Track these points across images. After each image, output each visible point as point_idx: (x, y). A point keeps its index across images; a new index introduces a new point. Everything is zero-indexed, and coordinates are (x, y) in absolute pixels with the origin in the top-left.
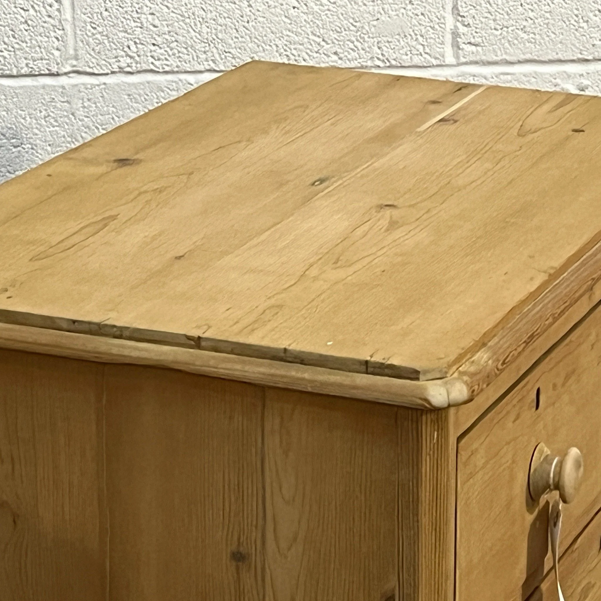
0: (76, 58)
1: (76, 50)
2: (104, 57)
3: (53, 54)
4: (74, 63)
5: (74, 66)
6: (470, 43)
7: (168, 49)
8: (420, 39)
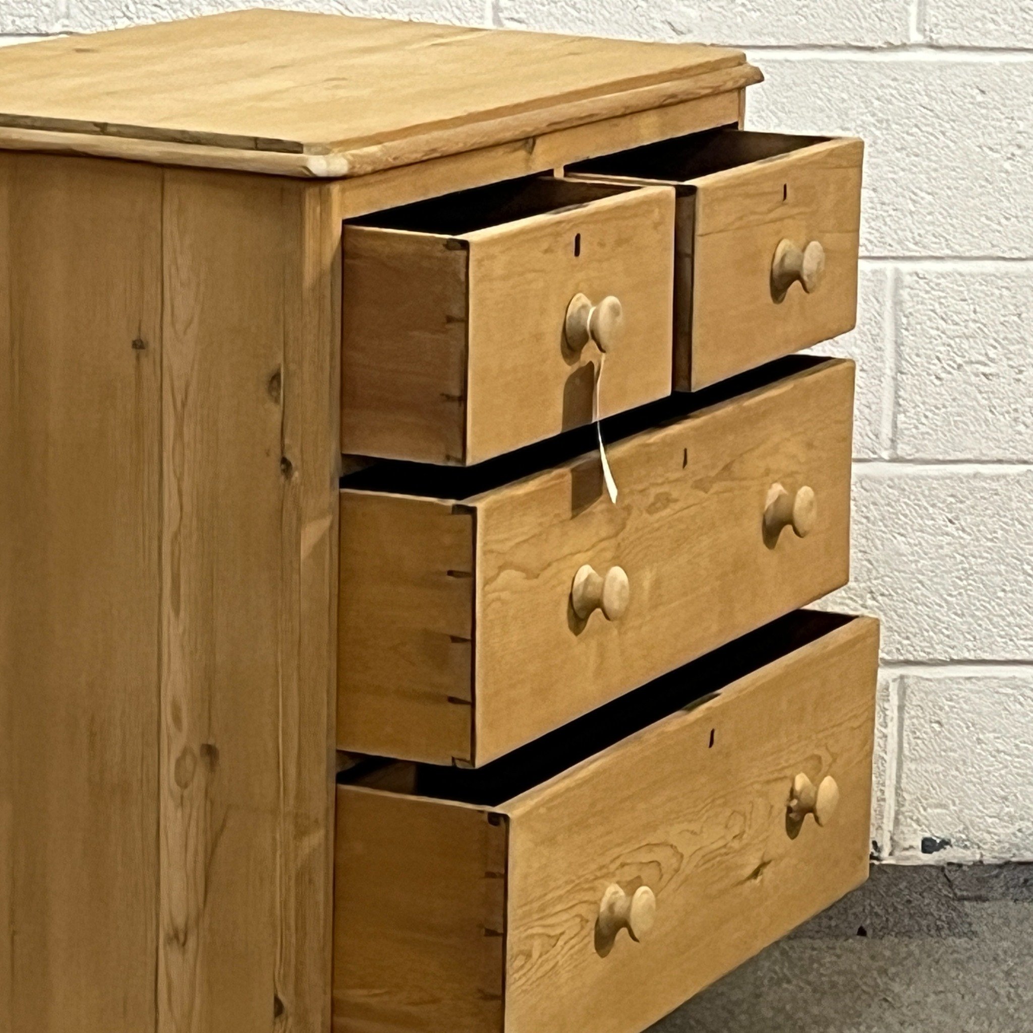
0: (68, 16)
1: (68, 8)
2: (100, 17)
3: (42, 11)
4: (66, 22)
5: (67, 26)
6: (512, 19)
7: (171, 12)
8: (457, 12)
